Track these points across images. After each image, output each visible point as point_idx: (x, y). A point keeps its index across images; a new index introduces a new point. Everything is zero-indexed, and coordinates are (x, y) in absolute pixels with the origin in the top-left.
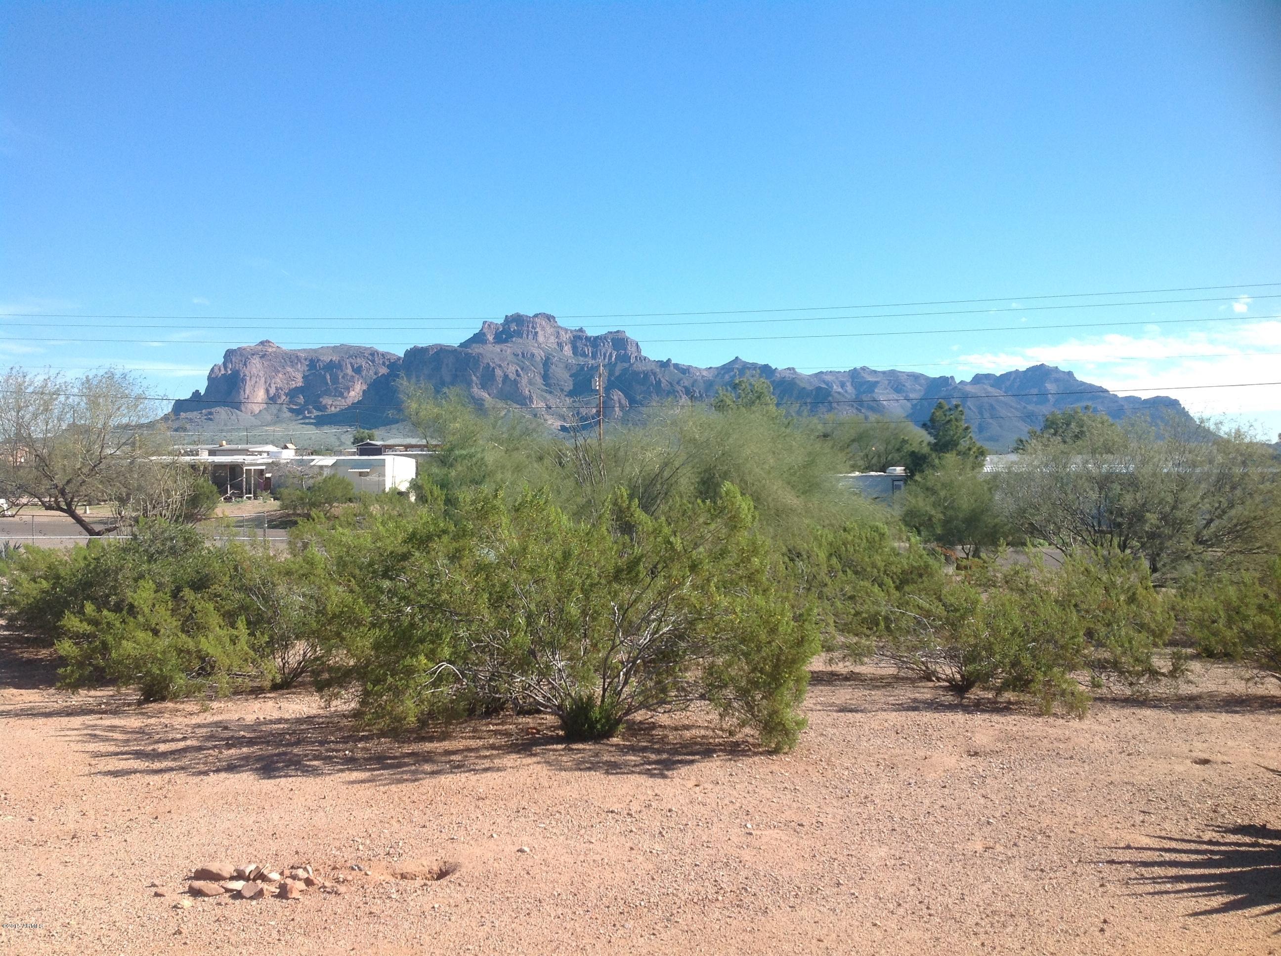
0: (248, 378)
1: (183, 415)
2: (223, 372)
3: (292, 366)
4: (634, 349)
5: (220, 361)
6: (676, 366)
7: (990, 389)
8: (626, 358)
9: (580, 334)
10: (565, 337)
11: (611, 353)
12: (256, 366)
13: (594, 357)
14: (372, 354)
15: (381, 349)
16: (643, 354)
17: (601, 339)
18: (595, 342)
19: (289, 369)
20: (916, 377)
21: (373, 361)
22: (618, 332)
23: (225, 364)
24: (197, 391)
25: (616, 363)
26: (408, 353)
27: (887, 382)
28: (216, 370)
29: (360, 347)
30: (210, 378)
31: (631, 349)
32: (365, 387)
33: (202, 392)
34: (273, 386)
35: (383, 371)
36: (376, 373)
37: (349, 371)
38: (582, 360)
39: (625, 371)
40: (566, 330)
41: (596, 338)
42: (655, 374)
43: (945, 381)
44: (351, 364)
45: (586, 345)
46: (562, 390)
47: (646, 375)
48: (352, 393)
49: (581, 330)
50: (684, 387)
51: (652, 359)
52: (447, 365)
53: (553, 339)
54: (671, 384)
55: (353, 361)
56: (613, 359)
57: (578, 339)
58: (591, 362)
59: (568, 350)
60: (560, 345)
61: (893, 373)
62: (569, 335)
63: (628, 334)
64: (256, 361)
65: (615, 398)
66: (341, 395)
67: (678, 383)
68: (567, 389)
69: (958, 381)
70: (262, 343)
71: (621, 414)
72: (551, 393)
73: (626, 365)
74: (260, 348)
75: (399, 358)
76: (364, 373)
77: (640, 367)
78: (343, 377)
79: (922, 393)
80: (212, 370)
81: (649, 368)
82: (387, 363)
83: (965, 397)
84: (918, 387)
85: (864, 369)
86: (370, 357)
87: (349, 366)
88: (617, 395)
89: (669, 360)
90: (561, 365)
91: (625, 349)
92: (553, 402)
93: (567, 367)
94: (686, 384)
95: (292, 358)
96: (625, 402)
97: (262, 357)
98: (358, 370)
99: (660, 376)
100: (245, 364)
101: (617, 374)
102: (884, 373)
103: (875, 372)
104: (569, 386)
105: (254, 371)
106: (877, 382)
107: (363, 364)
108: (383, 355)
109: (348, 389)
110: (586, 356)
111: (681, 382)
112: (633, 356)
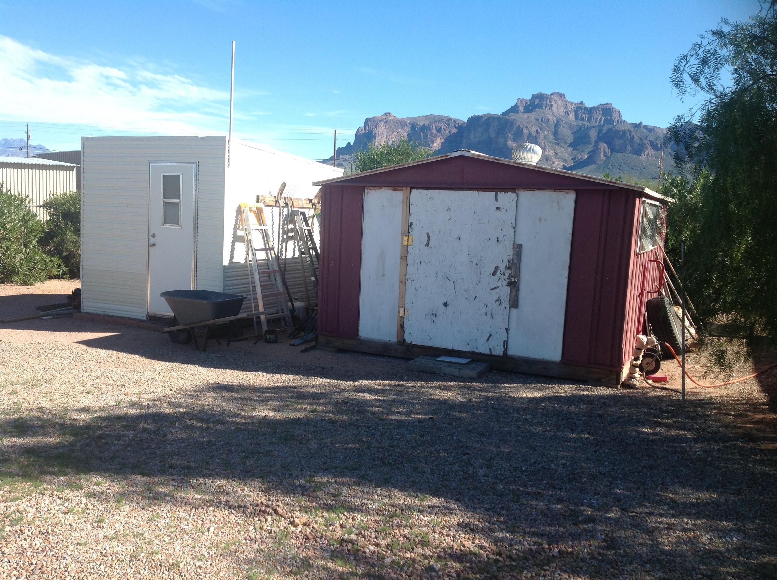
0: (377, 135)
1: (341, 156)
2: (364, 132)
3: (402, 128)
4: (617, 115)
5: (362, 125)
6: (646, 127)
8: (611, 122)
9: (581, 105)
10: (570, 108)
11: (601, 119)
12: (382, 128)
13: (589, 121)
14: (448, 121)
15: (454, 116)
16: (623, 118)
17: (595, 109)
18: (591, 111)
19: (400, 130)
21: (448, 125)
22: (607, 104)
23: (365, 127)
24: (349, 143)
25: (604, 125)
26: (470, 120)
28: (360, 131)
29: (441, 116)
30: (356, 135)
31: (615, 116)
32: (442, 141)
33: (352, 143)
34: (391, 140)
35: (454, 130)
36: (450, 132)
37: (434, 131)
38: (580, 123)
39: (609, 130)
40: (572, 103)
41: (592, 108)
42: (630, 132)
44: (435, 126)
45: (584, 113)
46: (566, 143)
47: (624, 133)
48: (435, 145)
49: (582, 103)
50: (650, 141)
51: (629, 122)
52: (493, 126)
53: (562, 110)
54: (641, 139)
55: (436, 125)
56: (602, 122)
57: (579, 109)
58: (587, 124)
59: (572, 116)
60: (567, 113)
62: (573, 106)
63: (613, 106)
64: (382, 126)
65: (602, 148)
66: (429, 145)
67: (646, 138)
68: (569, 142)
70: (386, 114)
71: (605, 158)
72: (558, 144)
73: (610, 126)
74: (384, 117)
75: (464, 123)
76: (443, 132)
77: (621, 127)
78: (430, 135)
80: (358, 130)
81: (626, 128)
82: (457, 126)
86: (447, 122)
87: (434, 128)
88: (603, 146)
89: (641, 123)
90: (566, 126)
91: (611, 116)
92: (559, 150)
93: (570, 128)
94: (651, 139)
95: (402, 123)
96: (608, 150)
97: (386, 122)
98: (439, 130)
99: (633, 133)
100: (376, 127)
101: (604, 132)
104: (570, 140)
105: (381, 131)
107: (443, 127)
108: (454, 121)
109: (433, 142)
110: (583, 120)
111: (648, 138)
112: (616, 120)
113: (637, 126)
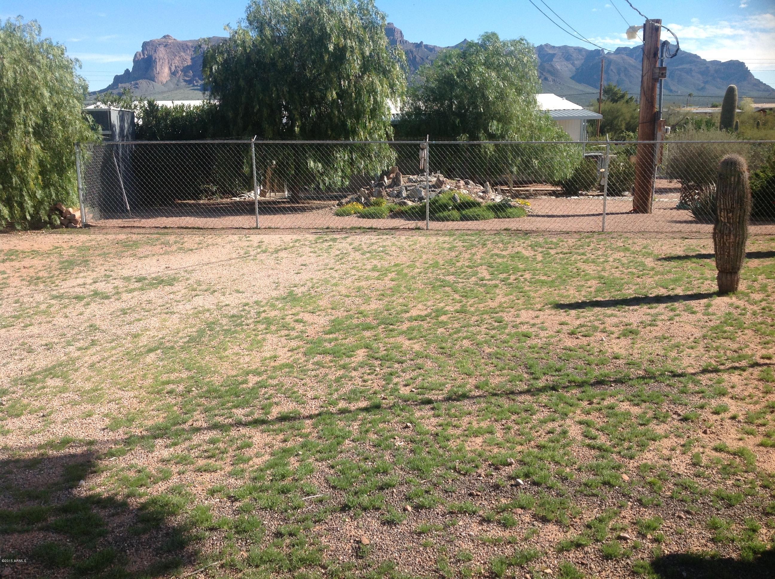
0: (158, 60)
1: (120, 85)
2: (142, 57)
3: (184, 52)
4: (399, 35)
5: (140, 49)
6: (426, 46)
7: (625, 57)
8: (394, 42)
12: (162, 53)
16: (405, 38)
19: (182, 54)
20: (579, 50)
22: (389, 24)
23: (143, 51)
24: (127, 70)
27: (561, 54)
28: (138, 56)
30: (134, 61)
31: (397, 36)
33: (131, 70)
34: (173, 65)
42: (412, 52)
43: (598, 53)
51: (411, 42)
54: (422, 59)
61: (565, 47)
63: (395, 26)
64: (162, 49)
67: (427, 58)
69: (606, 52)
70: (164, 37)
74: (164, 40)
77: (402, 47)
79: (583, 61)
80: (136, 55)
81: (409, 48)
83: (610, 62)
84: (580, 57)
85: (547, 45)
89: (422, 43)
91: (394, 36)
94: (432, 58)
95: (183, 46)
97: (165, 46)
99: (415, 54)
100: (155, 51)
102: (559, 48)
103: (554, 47)
105: (161, 55)
106: (555, 54)
111: (429, 57)
112: (399, 40)
113: (419, 46)
